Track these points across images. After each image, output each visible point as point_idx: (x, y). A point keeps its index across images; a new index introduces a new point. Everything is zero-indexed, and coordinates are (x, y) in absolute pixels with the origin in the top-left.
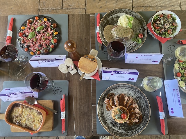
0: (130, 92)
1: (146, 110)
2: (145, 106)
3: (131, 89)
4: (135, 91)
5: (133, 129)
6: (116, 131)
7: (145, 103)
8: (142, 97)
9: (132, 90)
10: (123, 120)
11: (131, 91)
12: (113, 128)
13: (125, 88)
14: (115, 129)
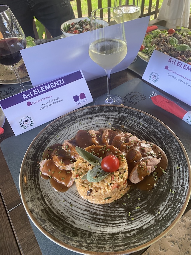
0: (94, 123)
1: (156, 130)
2: (146, 125)
3: (91, 116)
4: (102, 114)
5: (168, 191)
6: (125, 233)
7: (141, 120)
8: (126, 115)
9: (96, 115)
10: (115, 174)
11: (94, 119)
12: (109, 230)
13: (78, 119)
14: (115, 230)
